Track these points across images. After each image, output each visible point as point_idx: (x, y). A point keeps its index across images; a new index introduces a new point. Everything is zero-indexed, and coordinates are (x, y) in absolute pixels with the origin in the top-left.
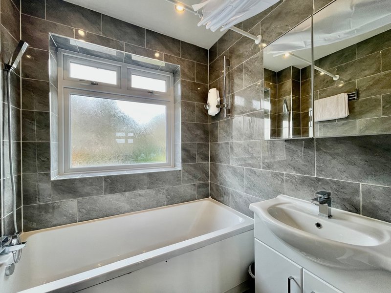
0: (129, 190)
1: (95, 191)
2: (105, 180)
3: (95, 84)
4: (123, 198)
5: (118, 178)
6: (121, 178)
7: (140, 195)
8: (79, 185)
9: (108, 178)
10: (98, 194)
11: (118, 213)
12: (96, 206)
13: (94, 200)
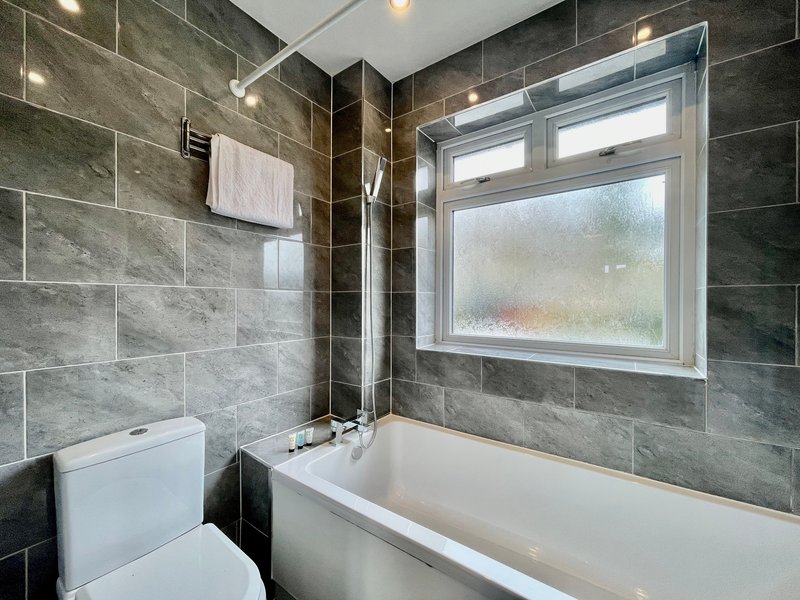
0: (531, 399)
1: (468, 382)
2: (485, 366)
3: (485, 181)
4: (516, 411)
5: (508, 365)
6: (514, 366)
7: (556, 418)
8: (446, 364)
9: (490, 363)
10: (472, 387)
11: (507, 440)
12: (469, 410)
13: (467, 398)
